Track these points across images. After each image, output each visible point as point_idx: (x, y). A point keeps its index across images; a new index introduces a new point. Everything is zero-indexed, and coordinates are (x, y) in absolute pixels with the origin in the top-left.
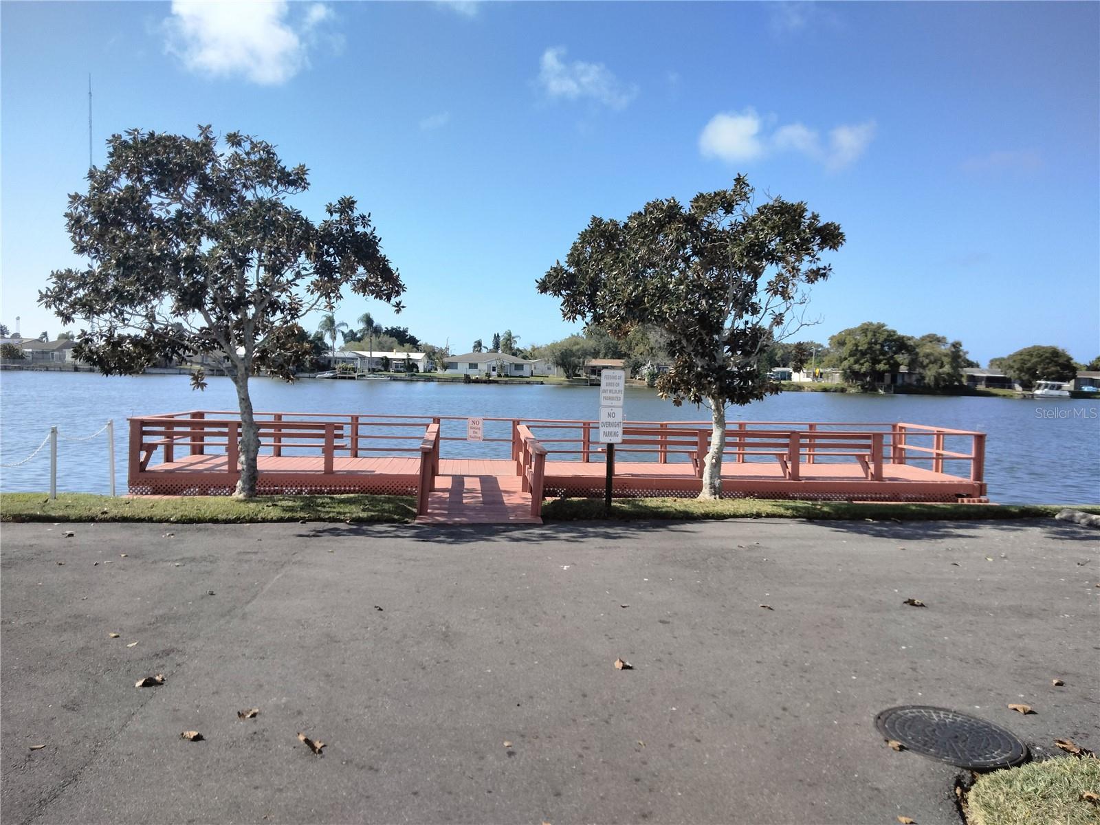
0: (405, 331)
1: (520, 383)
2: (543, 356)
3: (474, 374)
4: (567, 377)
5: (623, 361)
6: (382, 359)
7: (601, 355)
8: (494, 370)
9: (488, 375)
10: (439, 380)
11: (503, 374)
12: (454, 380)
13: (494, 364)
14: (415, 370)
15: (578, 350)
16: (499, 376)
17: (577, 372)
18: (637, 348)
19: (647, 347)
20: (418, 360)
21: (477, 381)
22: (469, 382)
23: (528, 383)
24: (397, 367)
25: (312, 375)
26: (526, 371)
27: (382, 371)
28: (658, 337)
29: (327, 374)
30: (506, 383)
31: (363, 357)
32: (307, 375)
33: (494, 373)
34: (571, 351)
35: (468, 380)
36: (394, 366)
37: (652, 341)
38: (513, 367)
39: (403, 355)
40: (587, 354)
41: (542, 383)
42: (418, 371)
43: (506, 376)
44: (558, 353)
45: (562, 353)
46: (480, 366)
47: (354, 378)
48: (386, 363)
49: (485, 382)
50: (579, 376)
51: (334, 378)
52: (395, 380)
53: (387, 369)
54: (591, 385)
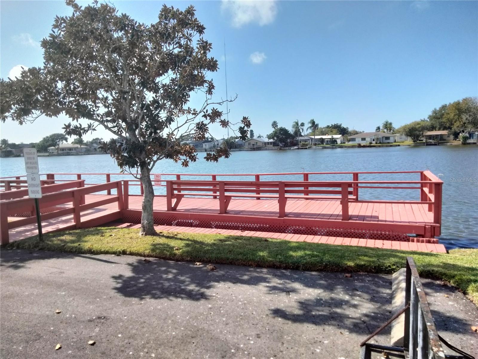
0: (340, 125)
1: (387, 146)
2: (400, 132)
3: (363, 143)
4: (414, 142)
5: (447, 131)
6: (320, 139)
7: (437, 129)
8: (374, 140)
9: (371, 143)
10: (346, 147)
11: (378, 142)
12: (353, 147)
13: (373, 138)
14: (336, 143)
15: (419, 128)
16: (376, 143)
17: (419, 139)
18: (455, 124)
19: (462, 123)
20: (338, 138)
21: (364, 146)
22: (360, 147)
23: (391, 146)
24: (327, 142)
25: (290, 148)
26: (392, 140)
27: (320, 144)
28: (468, 116)
29: (296, 147)
30: (379, 146)
31: (312, 139)
32: (288, 148)
33: (374, 142)
34: (415, 128)
35: (360, 146)
36: (326, 142)
37: (464, 118)
38: (384, 139)
39: (330, 137)
40: (424, 129)
41: (399, 145)
42: (337, 143)
43: (380, 143)
44: (407, 130)
45: (410, 130)
46: (367, 139)
47: (307, 148)
48: (322, 141)
49: (368, 147)
50: (422, 140)
51: (298, 149)
52: (325, 148)
53: (323, 144)
54: (427, 145)
